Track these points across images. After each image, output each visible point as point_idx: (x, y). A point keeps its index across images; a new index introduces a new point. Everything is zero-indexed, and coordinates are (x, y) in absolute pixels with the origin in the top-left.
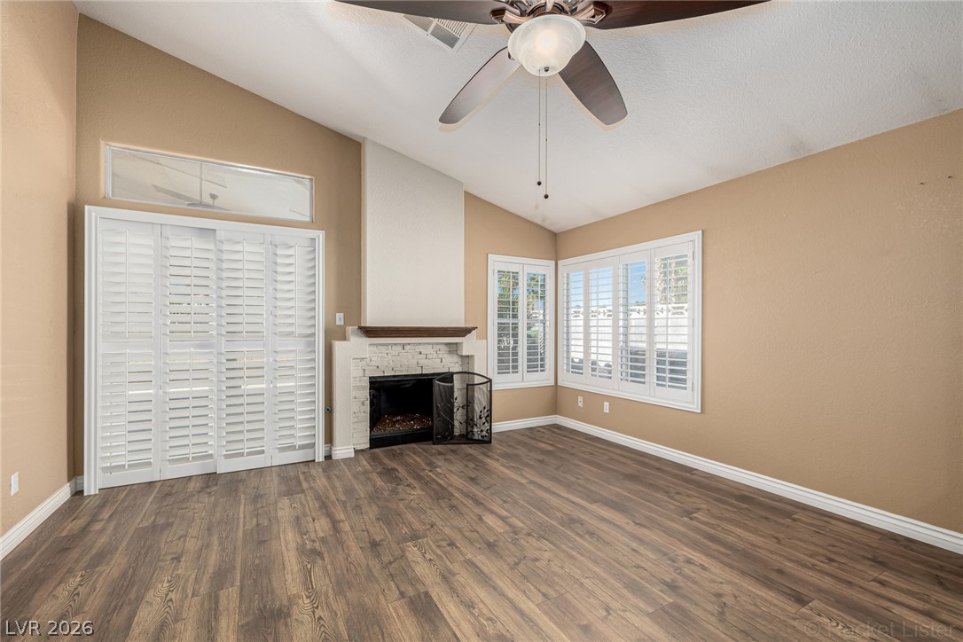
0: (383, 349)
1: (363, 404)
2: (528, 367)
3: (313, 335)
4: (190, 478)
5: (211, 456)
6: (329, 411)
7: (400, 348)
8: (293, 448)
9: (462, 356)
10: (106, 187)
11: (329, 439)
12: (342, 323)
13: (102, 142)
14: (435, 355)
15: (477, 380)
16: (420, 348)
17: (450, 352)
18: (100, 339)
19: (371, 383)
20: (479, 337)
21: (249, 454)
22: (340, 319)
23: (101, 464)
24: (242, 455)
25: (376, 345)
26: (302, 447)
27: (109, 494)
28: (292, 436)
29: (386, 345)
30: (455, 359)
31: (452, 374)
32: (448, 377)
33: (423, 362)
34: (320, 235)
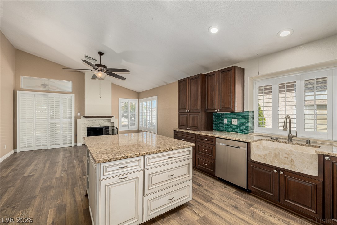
0: (90, 121)
1: (85, 134)
2: (130, 125)
3: (72, 118)
4: (41, 150)
5: (46, 145)
6: (76, 135)
7: (95, 121)
8: (66, 143)
9: (111, 123)
10: (22, 86)
11: (76, 141)
12: (80, 115)
13: (21, 76)
14: (104, 122)
15: (115, 128)
16: (100, 121)
17: (108, 122)
18: (20, 119)
19: (87, 129)
20: (115, 118)
21: (56, 145)
22: (79, 114)
23: (20, 146)
24: (54, 145)
25: (89, 120)
26: (69, 143)
27: (22, 152)
28: (67, 141)
29: (91, 120)
30: (110, 123)
31: (109, 127)
32: (108, 128)
33: (101, 124)
34: (74, 95)
